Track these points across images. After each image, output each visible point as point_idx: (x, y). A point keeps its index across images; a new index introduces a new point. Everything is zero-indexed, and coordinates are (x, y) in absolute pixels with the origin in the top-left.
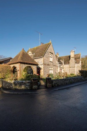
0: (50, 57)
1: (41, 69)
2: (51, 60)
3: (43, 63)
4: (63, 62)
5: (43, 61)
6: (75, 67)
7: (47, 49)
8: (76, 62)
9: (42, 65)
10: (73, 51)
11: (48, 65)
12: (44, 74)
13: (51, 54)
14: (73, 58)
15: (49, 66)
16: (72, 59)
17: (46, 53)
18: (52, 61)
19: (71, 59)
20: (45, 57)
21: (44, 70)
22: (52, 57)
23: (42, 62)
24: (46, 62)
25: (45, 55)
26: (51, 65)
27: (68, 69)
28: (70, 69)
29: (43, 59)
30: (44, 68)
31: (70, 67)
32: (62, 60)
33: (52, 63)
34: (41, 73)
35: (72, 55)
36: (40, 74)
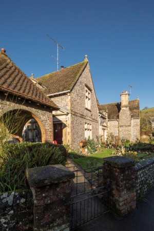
0: (87, 97)
1: (65, 126)
2: (88, 104)
3: (71, 110)
4: (107, 116)
5: (69, 104)
6: (130, 126)
7: (79, 75)
8: (132, 116)
9: (67, 114)
10: (127, 93)
11: (82, 116)
12: (73, 141)
13: (87, 90)
14: (126, 107)
15: (85, 121)
16: (124, 108)
17: (78, 83)
18: (89, 108)
19: (122, 108)
20: (74, 94)
21: (73, 128)
22: (89, 99)
23: (69, 108)
24: (78, 110)
25: (76, 87)
26: (88, 118)
27: (117, 129)
28: (120, 129)
29: (69, 97)
30: (72, 122)
31: (121, 126)
32: (104, 111)
33: (89, 114)
34: (63, 139)
35: (125, 100)
36: (60, 142)
